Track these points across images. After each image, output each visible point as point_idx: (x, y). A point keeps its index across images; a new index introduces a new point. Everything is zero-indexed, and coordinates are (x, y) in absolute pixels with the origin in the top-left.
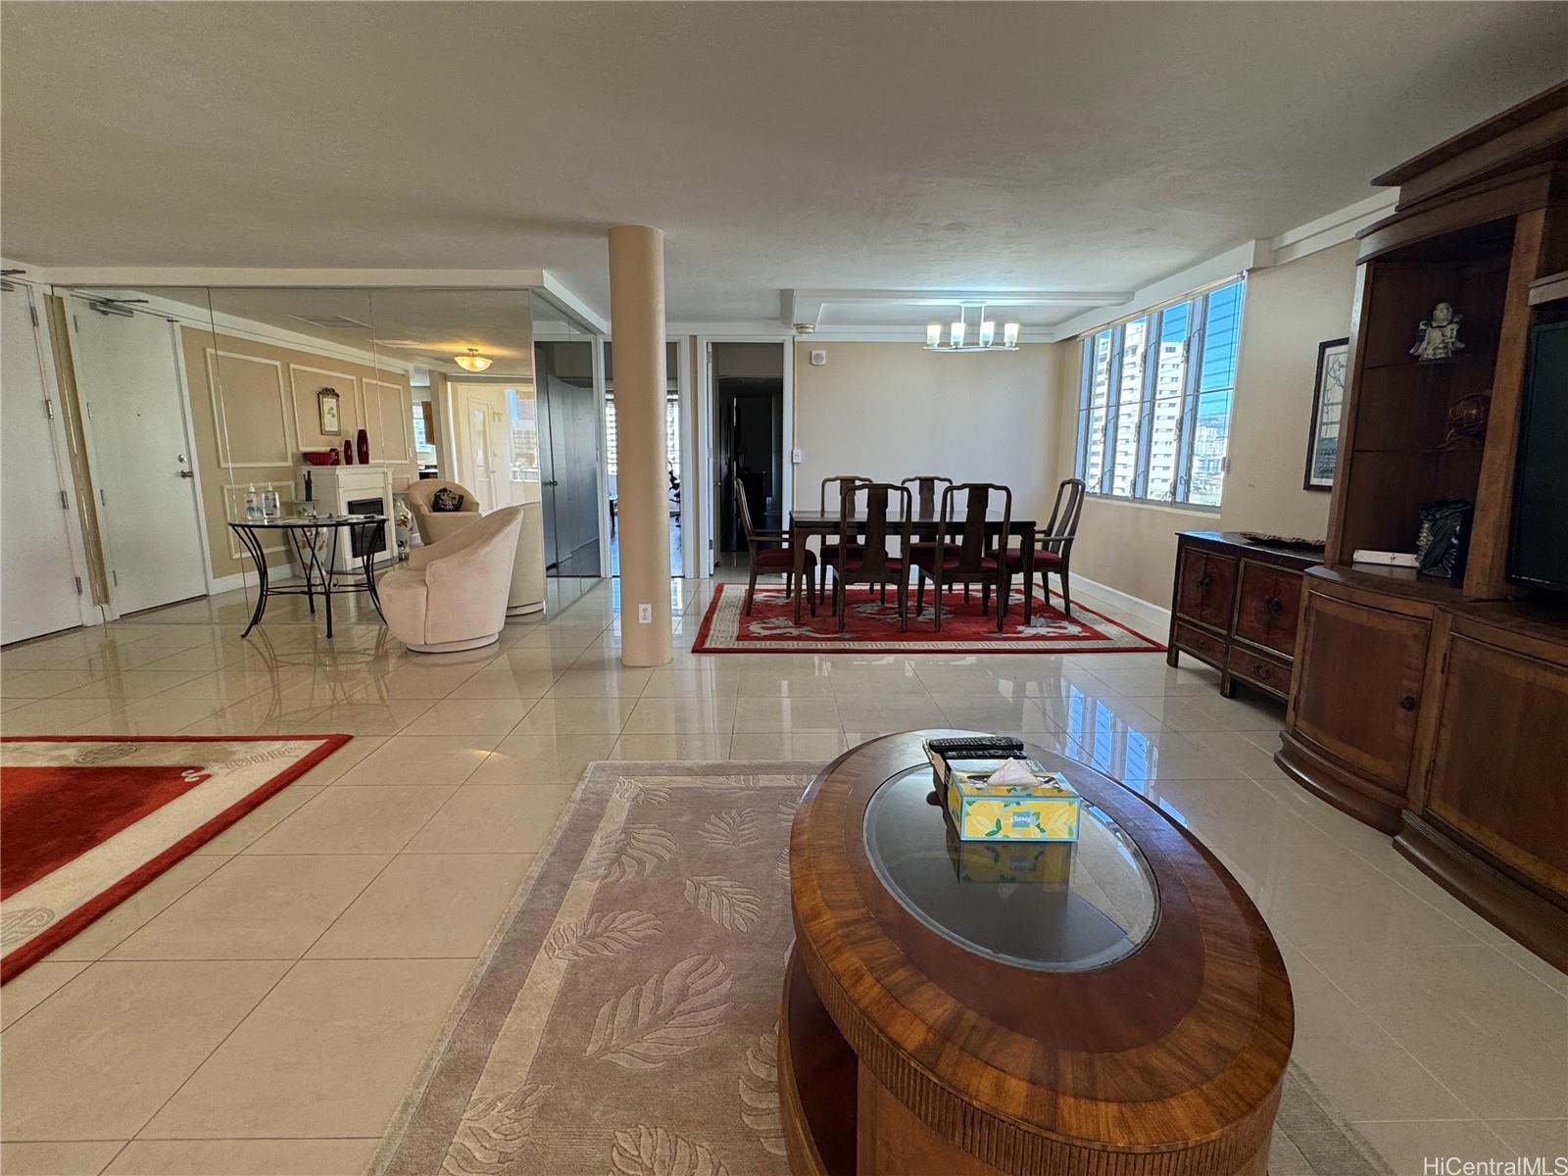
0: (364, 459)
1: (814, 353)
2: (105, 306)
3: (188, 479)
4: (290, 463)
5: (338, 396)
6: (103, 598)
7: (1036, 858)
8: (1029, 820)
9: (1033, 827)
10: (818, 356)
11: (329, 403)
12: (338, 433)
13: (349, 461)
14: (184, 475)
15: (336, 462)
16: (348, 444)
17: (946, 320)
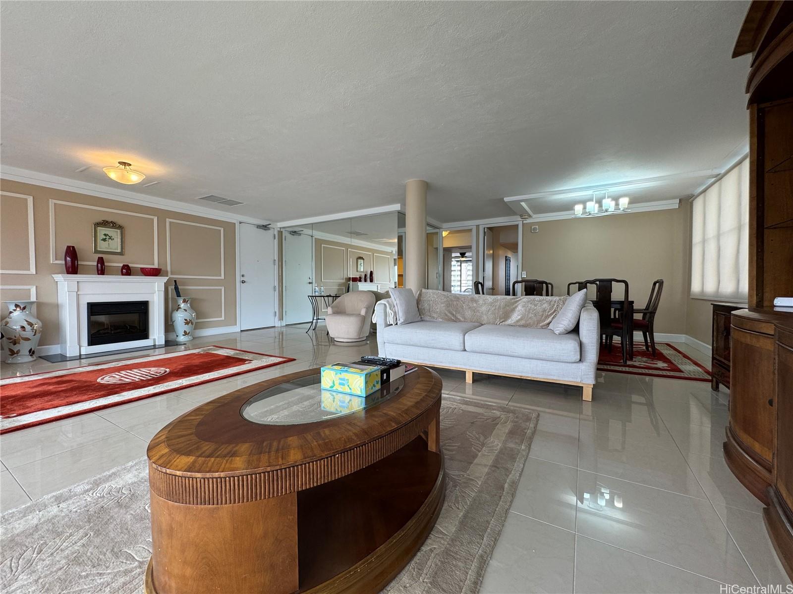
0: (371, 281)
1: (532, 227)
2: (294, 233)
3: (311, 284)
4: (344, 281)
5: (364, 259)
6: (281, 318)
7: (349, 403)
8: (344, 382)
9: (346, 386)
10: (535, 229)
11: (360, 261)
12: (363, 272)
13: (366, 281)
14: (310, 283)
15: (360, 281)
16: (366, 276)
17: (584, 202)
